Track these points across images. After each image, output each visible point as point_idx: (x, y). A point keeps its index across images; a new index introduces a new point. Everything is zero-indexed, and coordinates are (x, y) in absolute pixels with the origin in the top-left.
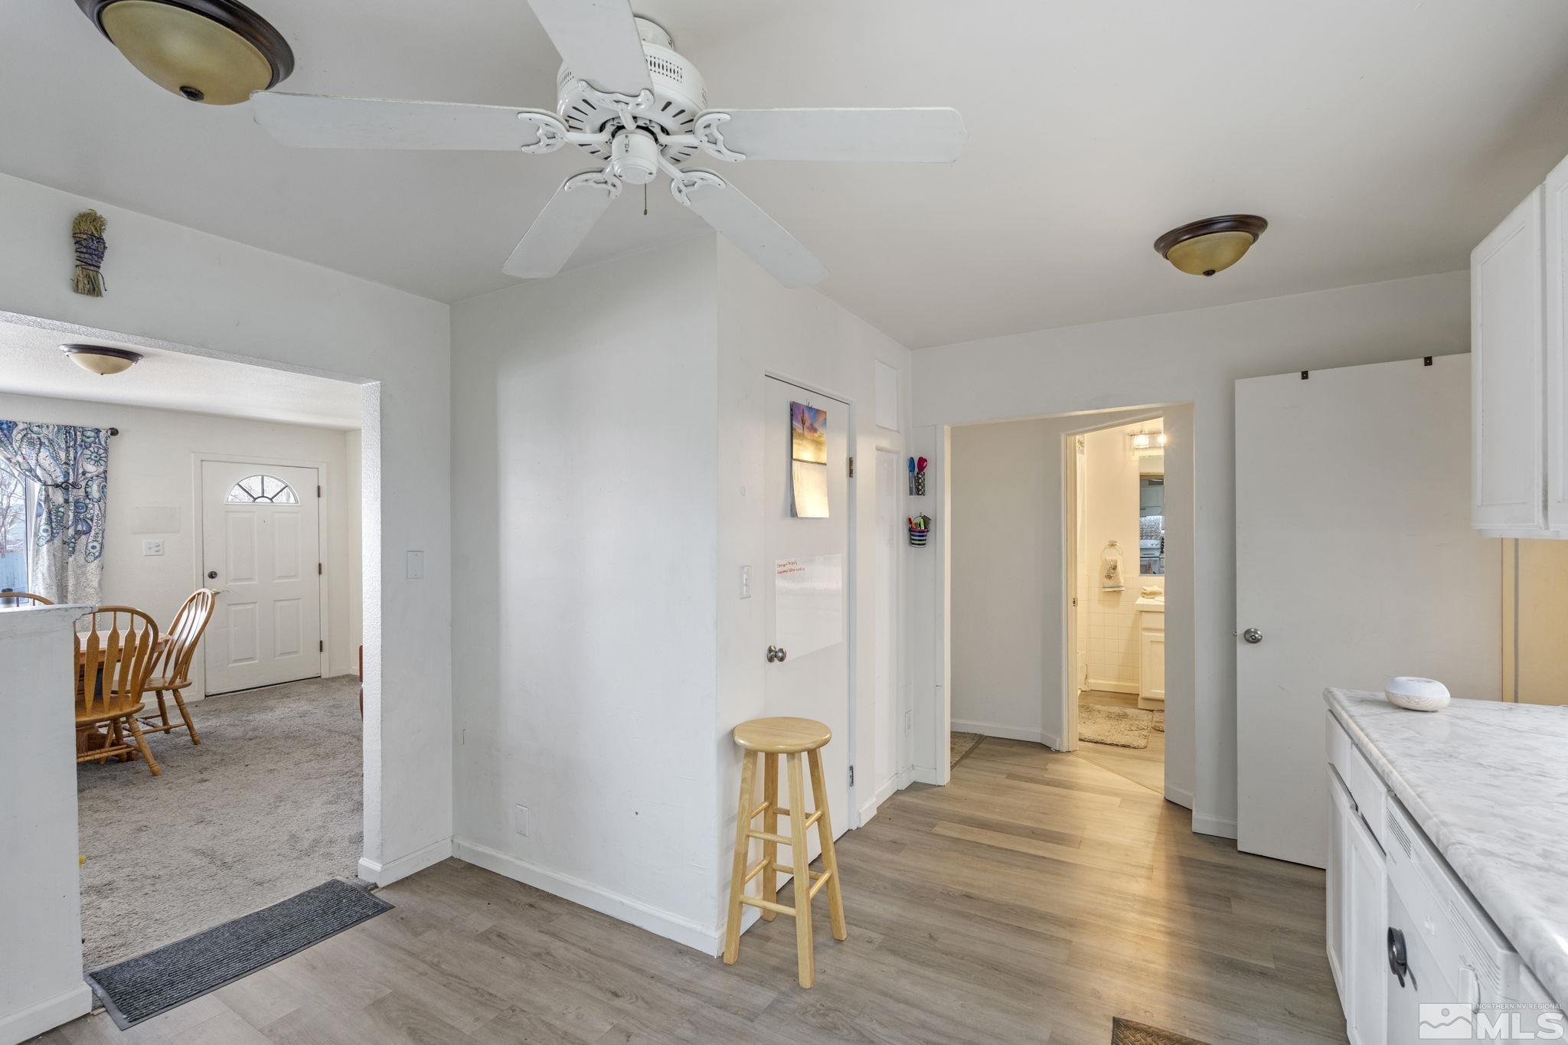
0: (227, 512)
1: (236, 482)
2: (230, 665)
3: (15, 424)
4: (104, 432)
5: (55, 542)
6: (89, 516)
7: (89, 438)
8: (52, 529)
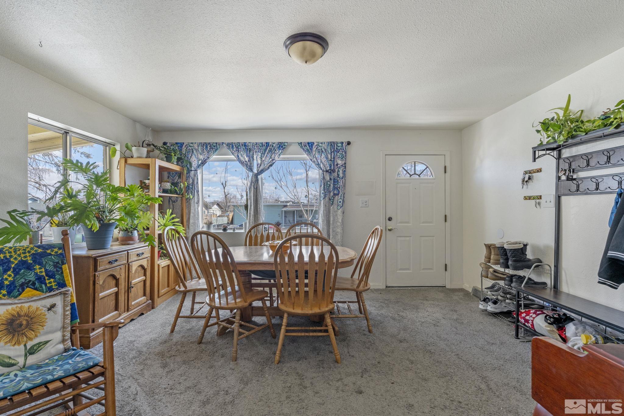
0: (397, 183)
2: (397, 271)
3: (314, 143)
4: (344, 143)
5: (326, 199)
6: (339, 186)
7: (339, 147)
8: (325, 192)
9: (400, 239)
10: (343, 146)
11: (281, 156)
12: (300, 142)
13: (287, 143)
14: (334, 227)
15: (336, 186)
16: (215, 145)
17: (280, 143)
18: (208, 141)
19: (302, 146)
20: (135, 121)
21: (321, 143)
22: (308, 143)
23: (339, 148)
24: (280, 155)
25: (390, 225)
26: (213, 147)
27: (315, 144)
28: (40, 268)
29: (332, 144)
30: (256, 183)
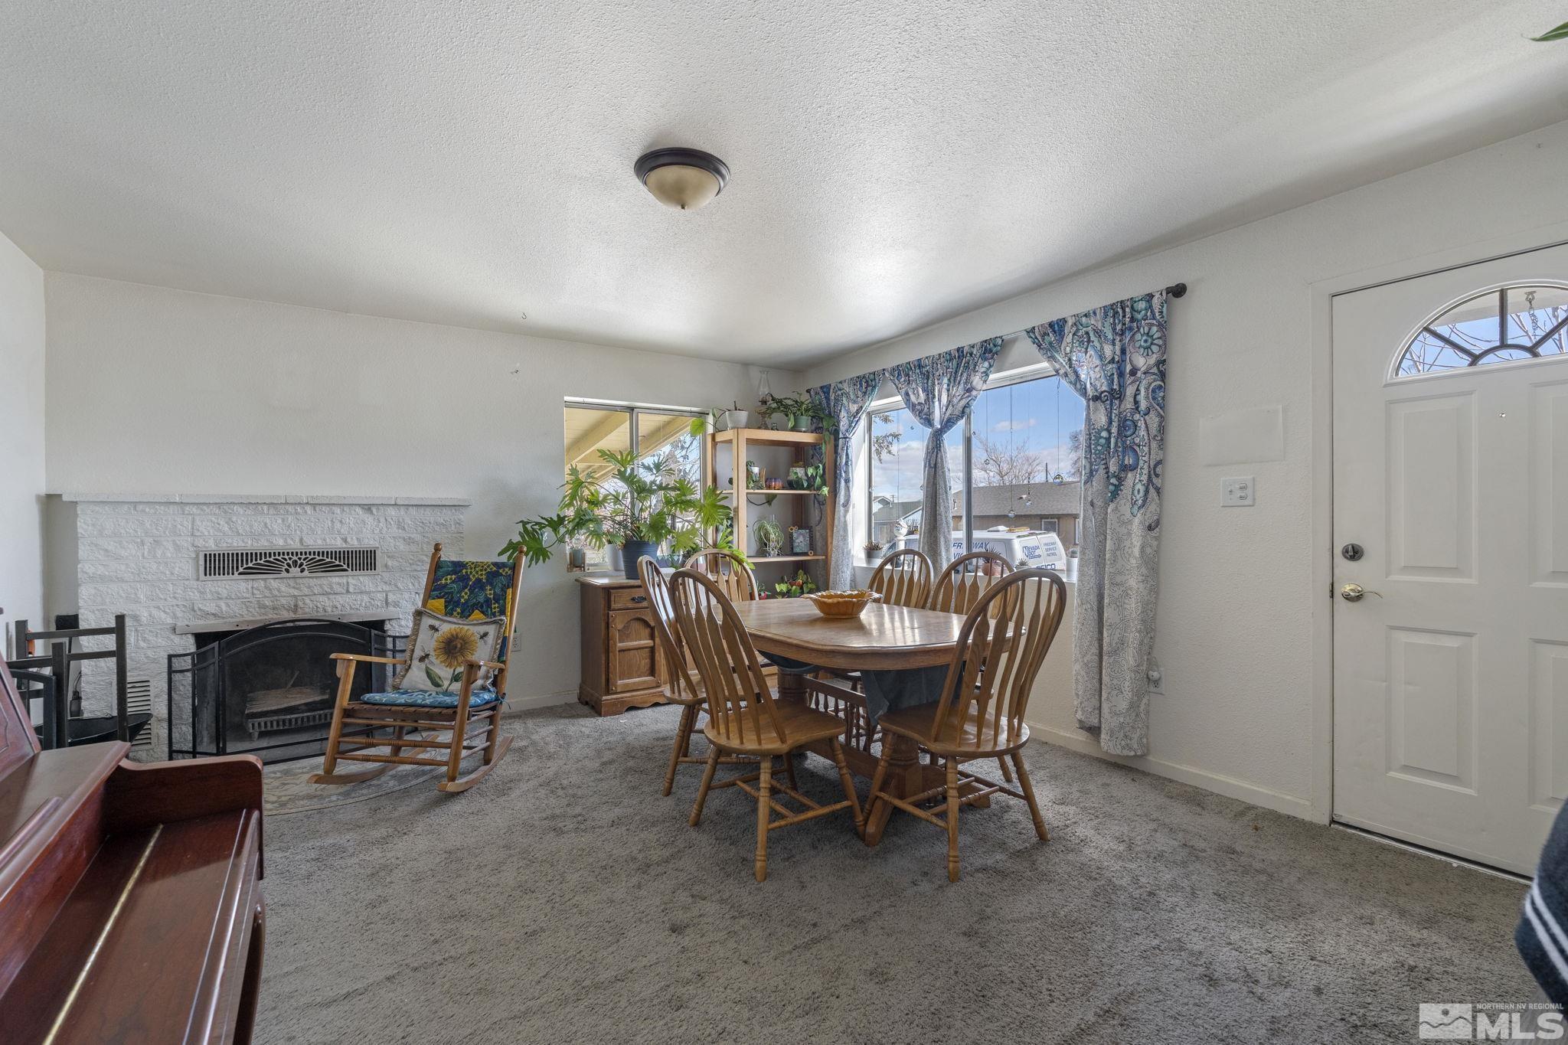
0: (1392, 402)
1: (1423, 322)
2: (1392, 774)
3: (1064, 321)
4: (1157, 295)
5: (1094, 483)
6: (1137, 440)
7: (1139, 312)
8: (1091, 464)
9: (1403, 637)
10: (1151, 307)
11: (992, 376)
12: (1029, 326)
13: (1001, 337)
14: (1120, 573)
15: (1128, 442)
16: (872, 376)
17: (986, 341)
18: (861, 373)
19: (1036, 338)
20: (745, 365)
21: (1086, 315)
22: (1051, 325)
23: (1139, 317)
24: (987, 375)
25: (1350, 578)
26: (868, 384)
27: (1070, 322)
28: (490, 590)
29: (1113, 310)
30: (935, 453)
